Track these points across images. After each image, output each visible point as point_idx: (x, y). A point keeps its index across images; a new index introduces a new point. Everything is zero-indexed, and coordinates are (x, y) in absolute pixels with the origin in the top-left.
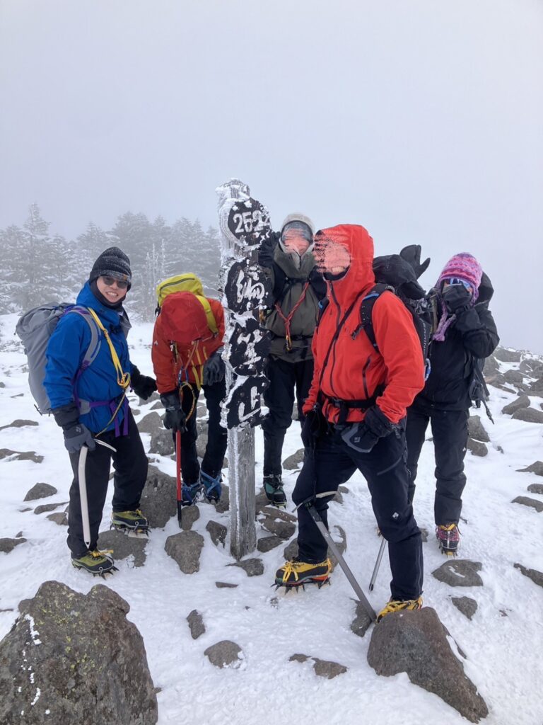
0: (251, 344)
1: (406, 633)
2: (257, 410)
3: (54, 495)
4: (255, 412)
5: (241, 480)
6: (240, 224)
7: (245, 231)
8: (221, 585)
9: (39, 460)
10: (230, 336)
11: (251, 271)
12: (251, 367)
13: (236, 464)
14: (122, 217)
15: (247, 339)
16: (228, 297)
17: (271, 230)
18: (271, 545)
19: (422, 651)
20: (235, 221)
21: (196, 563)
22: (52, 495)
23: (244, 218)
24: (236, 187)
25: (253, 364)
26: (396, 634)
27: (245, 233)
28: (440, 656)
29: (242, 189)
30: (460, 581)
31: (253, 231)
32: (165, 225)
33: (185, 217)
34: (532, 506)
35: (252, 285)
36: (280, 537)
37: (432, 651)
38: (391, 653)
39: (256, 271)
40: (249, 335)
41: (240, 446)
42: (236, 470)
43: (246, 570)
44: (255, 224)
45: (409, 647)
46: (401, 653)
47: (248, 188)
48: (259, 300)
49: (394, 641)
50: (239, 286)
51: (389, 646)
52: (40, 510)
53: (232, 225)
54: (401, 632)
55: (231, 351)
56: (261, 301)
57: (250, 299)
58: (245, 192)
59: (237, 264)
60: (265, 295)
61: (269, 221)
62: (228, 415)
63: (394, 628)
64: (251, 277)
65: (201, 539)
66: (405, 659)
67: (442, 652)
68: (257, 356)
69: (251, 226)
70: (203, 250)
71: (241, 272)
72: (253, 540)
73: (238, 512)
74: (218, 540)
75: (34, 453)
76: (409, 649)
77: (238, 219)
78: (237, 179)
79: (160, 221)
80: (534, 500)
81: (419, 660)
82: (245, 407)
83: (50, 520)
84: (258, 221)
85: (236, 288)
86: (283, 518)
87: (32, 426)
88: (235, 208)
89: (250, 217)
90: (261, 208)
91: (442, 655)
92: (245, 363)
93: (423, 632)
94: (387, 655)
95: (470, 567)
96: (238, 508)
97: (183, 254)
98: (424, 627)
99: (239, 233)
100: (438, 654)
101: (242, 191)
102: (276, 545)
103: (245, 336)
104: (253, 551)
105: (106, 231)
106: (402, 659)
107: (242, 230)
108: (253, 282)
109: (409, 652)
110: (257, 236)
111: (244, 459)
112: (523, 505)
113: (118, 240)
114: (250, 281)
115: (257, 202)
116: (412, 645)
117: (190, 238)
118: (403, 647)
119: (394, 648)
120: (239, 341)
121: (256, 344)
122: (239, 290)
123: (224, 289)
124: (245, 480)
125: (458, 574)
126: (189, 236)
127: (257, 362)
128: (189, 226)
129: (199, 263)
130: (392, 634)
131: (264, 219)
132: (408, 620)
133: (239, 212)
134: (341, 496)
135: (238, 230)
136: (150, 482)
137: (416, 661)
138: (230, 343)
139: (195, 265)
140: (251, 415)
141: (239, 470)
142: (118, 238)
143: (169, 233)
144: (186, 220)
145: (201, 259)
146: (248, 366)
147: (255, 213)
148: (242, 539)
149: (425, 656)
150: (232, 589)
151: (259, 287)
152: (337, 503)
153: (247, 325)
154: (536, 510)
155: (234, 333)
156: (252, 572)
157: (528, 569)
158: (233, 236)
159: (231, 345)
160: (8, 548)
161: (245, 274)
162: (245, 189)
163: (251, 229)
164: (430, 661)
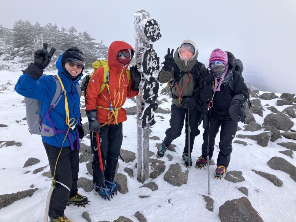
0: (151, 89)
1: (240, 210)
2: (153, 119)
3: (39, 163)
4: (152, 119)
5: (144, 149)
6: (149, 32)
7: (151, 35)
8: (142, 197)
9: (19, 144)
10: (143, 86)
11: (152, 54)
12: (152, 99)
13: (142, 142)
14: (17, 22)
15: (150, 86)
16: (143, 67)
17: (160, 35)
18: (157, 175)
19: (247, 216)
20: (147, 30)
21: (127, 188)
22: (38, 163)
23: (151, 29)
24: (145, 13)
25: (152, 98)
26: (235, 211)
27: (151, 36)
28: (255, 217)
29: (147, 14)
30: (238, 180)
31: (154, 35)
32: (40, 26)
33: (50, 23)
34: (242, 144)
35: (152, 61)
36: (160, 171)
37: (251, 215)
38: (234, 219)
39: (154, 54)
40: (151, 84)
41: (144, 135)
42: (142, 145)
43: (151, 188)
44: (155, 31)
45: (242, 215)
46: (238, 218)
47: (149, 14)
48: (155, 68)
49: (235, 213)
50: (148, 61)
51: (232, 216)
52: (36, 171)
53: (146, 32)
54: (237, 210)
55: (144, 92)
56: (156, 68)
57: (151, 68)
58: (148, 16)
59: (147, 51)
60: (157, 65)
61: (160, 30)
62: (142, 122)
63: (234, 208)
64: (152, 57)
65: (125, 176)
66: (241, 220)
67: (255, 215)
68: (154, 94)
69: (153, 32)
70: (60, 38)
71: (148, 55)
72: (148, 174)
73: (143, 163)
74: (131, 176)
75: (14, 141)
76: (243, 216)
77: (148, 29)
78: (144, 9)
79: (37, 24)
80: (242, 141)
81: (247, 220)
82: (149, 117)
83: (44, 176)
84: (155, 30)
85: (146, 62)
86: (159, 163)
87: (4, 127)
88: (148, 24)
89: (153, 28)
90: (157, 24)
91: (255, 216)
92: (149, 98)
93: (246, 208)
94: (232, 220)
95: (238, 173)
96: (143, 161)
97: (51, 40)
98: (246, 206)
99: (149, 36)
100: (254, 216)
101: (147, 15)
102: (159, 174)
103: (149, 85)
104: (148, 179)
105: (9, 29)
106: (240, 220)
107: (150, 35)
108: (153, 60)
109: (242, 217)
110: (155, 38)
111: (146, 140)
112: (238, 144)
113: (16, 33)
114: (152, 59)
115: (156, 21)
116: (243, 215)
117: (53, 32)
118: (239, 215)
119: (235, 216)
120: (147, 88)
121: (153, 88)
122: (148, 64)
123: (142, 63)
124: (146, 149)
125: (235, 177)
126: (53, 31)
127: (154, 97)
128: (52, 27)
129: (59, 44)
130: (233, 211)
131: (158, 29)
132: (239, 204)
133: (149, 26)
134: (174, 149)
135: (148, 35)
136: (89, 152)
137: (246, 221)
138: (143, 89)
139: (57, 45)
140: (150, 121)
141: (144, 145)
142: (16, 32)
143: (43, 30)
144: (50, 24)
145: (59, 42)
146: (150, 99)
147: (155, 26)
148: (144, 174)
149: (249, 218)
150: (147, 198)
151: (155, 62)
152: (174, 152)
153: (150, 80)
154: (244, 145)
155: (145, 84)
156: (153, 189)
157: (258, 171)
158: (146, 37)
159: (144, 90)
160: (30, 194)
161: (150, 56)
162: (148, 15)
163: (153, 34)
164: (251, 220)
